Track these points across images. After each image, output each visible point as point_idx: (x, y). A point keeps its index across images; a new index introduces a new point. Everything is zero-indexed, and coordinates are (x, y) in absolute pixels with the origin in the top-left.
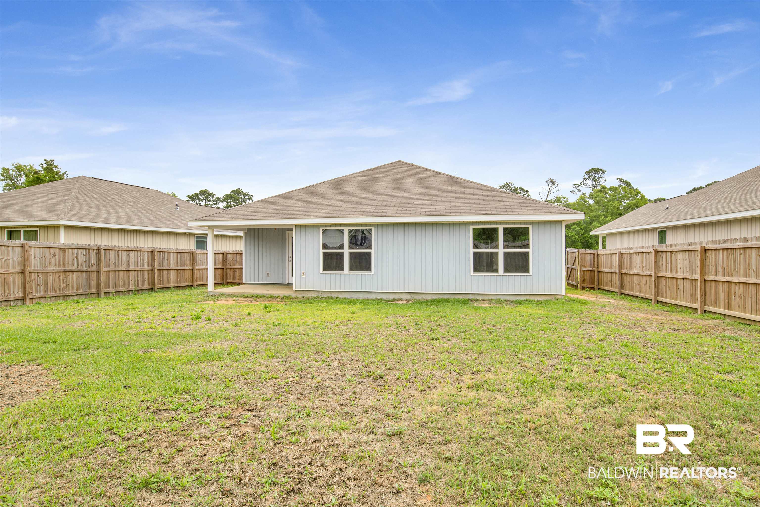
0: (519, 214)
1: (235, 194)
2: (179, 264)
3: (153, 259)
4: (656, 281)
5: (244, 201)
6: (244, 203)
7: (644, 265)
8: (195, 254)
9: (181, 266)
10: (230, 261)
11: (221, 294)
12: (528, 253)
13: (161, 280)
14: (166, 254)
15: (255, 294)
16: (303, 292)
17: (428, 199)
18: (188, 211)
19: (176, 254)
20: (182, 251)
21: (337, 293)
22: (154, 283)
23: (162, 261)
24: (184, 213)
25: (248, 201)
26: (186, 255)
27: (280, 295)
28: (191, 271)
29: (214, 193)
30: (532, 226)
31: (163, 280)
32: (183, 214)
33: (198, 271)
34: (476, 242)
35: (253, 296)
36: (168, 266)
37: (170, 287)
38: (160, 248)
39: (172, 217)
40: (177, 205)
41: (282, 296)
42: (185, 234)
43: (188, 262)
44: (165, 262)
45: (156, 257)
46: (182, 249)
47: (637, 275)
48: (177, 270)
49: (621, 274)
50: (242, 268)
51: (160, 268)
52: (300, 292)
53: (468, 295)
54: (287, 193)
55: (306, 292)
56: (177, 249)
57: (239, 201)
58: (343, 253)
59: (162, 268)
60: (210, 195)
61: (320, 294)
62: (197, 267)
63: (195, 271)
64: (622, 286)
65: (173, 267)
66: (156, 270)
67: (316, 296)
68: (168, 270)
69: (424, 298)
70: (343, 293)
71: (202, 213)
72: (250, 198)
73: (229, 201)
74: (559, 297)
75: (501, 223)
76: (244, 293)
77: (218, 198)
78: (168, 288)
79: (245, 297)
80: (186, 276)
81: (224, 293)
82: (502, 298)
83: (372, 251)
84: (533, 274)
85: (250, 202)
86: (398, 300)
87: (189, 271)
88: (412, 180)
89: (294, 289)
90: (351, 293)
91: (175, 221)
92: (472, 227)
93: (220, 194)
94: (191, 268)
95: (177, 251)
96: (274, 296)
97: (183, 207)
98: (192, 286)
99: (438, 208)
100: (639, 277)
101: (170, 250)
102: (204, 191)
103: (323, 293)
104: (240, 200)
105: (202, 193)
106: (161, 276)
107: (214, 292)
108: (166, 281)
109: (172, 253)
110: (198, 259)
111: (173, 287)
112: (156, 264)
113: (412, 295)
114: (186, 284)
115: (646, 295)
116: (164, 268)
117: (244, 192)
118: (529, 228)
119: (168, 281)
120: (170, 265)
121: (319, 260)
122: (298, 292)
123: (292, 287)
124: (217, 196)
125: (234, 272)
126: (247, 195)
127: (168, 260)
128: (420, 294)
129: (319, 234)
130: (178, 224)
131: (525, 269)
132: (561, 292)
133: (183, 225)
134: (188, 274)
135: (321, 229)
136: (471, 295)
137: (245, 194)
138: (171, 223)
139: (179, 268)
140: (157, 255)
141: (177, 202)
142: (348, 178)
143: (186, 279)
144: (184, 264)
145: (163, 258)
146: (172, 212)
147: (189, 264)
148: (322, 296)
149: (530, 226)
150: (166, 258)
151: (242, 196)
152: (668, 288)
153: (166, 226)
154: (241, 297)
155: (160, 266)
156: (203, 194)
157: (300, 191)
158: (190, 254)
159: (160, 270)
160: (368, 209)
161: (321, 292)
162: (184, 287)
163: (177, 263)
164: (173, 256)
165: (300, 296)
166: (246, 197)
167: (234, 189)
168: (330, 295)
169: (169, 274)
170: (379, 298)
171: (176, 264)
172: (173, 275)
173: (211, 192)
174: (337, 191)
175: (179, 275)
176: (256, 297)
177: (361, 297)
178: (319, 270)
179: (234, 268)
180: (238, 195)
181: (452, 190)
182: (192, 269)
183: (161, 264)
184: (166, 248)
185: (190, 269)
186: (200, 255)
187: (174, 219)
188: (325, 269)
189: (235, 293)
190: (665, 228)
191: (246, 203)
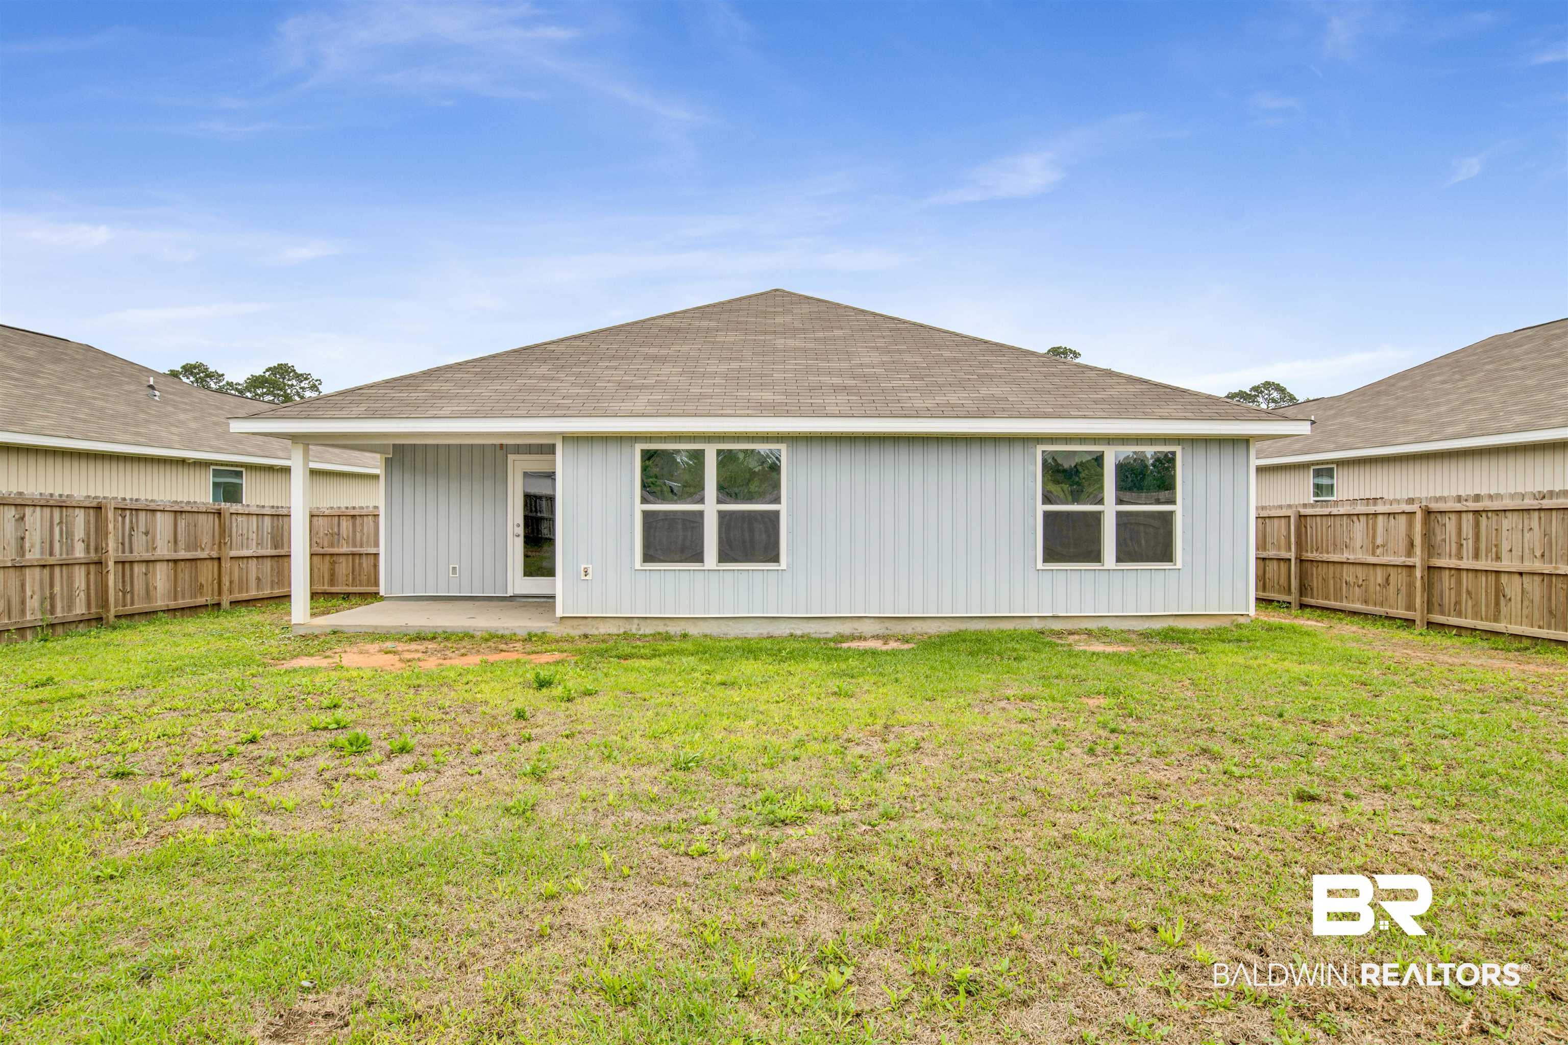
0: (1162, 418)
1: (275, 375)
2: (181, 545)
3: (100, 530)
4: (1426, 578)
5: (298, 394)
6: (297, 398)
7: (1379, 541)
8: (228, 515)
9: (188, 548)
10: (321, 534)
11: (335, 633)
12: (1171, 514)
13: (125, 592)
14: (142, 515)
15: (440, 631)
16: (584, 621)
17: (912, 378)
18: (186, 404)
19: (172, 515)
20: (188, 508)
21: (683, 623)
22: (107, 600)
23: (131, 536)
24: (176, 407)
25: (308, 394)
26: (202, 518)
27: (518, 631)
28: (216, 563)
29: (220, 372)
30: (1183, 448)
31: (132, 592)
32: (170, 409)
33: (236, 564)
34: (1052, 487)
35: (434, 638)
36: (147, 551)
37: (155, 612)
38: (124, 499)
39: (142, 416)
40: (151, 387)
41: (522, 633)
42: (183, 462)
43: (206, 540)
44: (140, 541)
45: (111, 526)
46: (188, 503)
47: (1353, 563)
48: (175, 561)
49: (1301, 561)
50: (376, 555)
51: (122, 557)
52: (575, 622)
53: (1030, 621)
54: (515, 351)
55: (594, 622)
56: (176, 502)
57: (285, 392)
58: (701, 514)
59: (128, 556)
60: (210, 375)
61: (633, 628)
62: (233, 553)
63: (226, 565)
64: (1303, 589)
65: (163, 550)
66: (111, 564)
67: (622, 631)
68: (147, 562)
69: (919, 630)
70: (701, 623)
71: (222, 409)
72: (314, 388)
73: (259, 391)
74: (1241, 620)
75: (1110, 440)
76: (407, 626)
77: (230, 384)
78: (149, 615)
79: (411, 640)
80: (202, 580)
81: (339, 629)
82: (1112, 625)
83: (782, 508)
84: (1183, 566)
85: (314, 394)
86: (853, 638)
87: (209, 563)
88: (838, 333)
89: (559, 613)
90: (721, 621)
91: (153, 427)
92: (1040, 449)
93: (238, 375)
94: (214, 554)
95: (176, 508)
96: (500, 633)
97: (167, 392)
98: (219, 605)
99: (953, 398)
100: (1359, 571)
101: (153, 506)
102: (195, 367)
103: (642, 622)
104: (289, 391)
105: (189, 370)
106: (126, 580)
107: (312, 627)
108: (143, 592)
109: (159, 514)
110: (234, 530)
111: (164, 611)
112: (112, 545)
113: (888, 624)
114: (201, 601)
115: (1388, 610)
116: (136, 556)
117: (299, 371)
118: (1174, 453)
119: (148, 594)
120: (155, 549)
121: (632, 533)
122: (570, 622)
123: (553, 607)
124: (228, 378)
125: (333, 563)
126: (306, 379)
127: (147, 534)
128: (908, 621)
129: (632, 463)
130: (163, 434)
131: (1165, 553)
132: (1247, 608)
133: (176, 438)
134: (207, 573)
135: (639, 447)
136: (1036, 620)
137: (300, 377)
138: (142, 430)
139: (182, 554)
140: (115, 520)
141: (152, 379)
142: (668, 322)
143: (202, 586)
144: (193, 545)
145: (132, 529)
146: (139, 402)
147: (209, 545)
148: (641, 632)
149: (1178, 450)
150: (142, 529)
151: (294, 382)
152: (1464, 596)
153: (128, 437)
154: (399, 640)
155: (123, 552)
156: (192, 374)
157: (552, 347)
158: (211, 516)
159: (123, 562)
160: (767, 396)
161: (636, 621)
162: (193, 610)
163: (176, 542)
164: (163, 523)
165: (576, 632)
166: (302, 385)
167: (274, 364)
168: (661, 629)
169: (150, 576)
170: (799, 633)
171: (171, 545)
172: (161, 577)
173: (211, 369)
174: (653, 351)
175: (180, 575)
176: (447, 639)
177: (751, 631)
178: (633, 561)
179: (332, 555)
180: (284, 378)
181: (956, 361)
182: (219, 559)
183: (126, 543)
184: (143, 498)
185: (212, 559)
186: (240, 519)
187: (147, 421)
188: (648, 557)
189: (376, 627)
190: (1332, 463)
191: (302, 398)
